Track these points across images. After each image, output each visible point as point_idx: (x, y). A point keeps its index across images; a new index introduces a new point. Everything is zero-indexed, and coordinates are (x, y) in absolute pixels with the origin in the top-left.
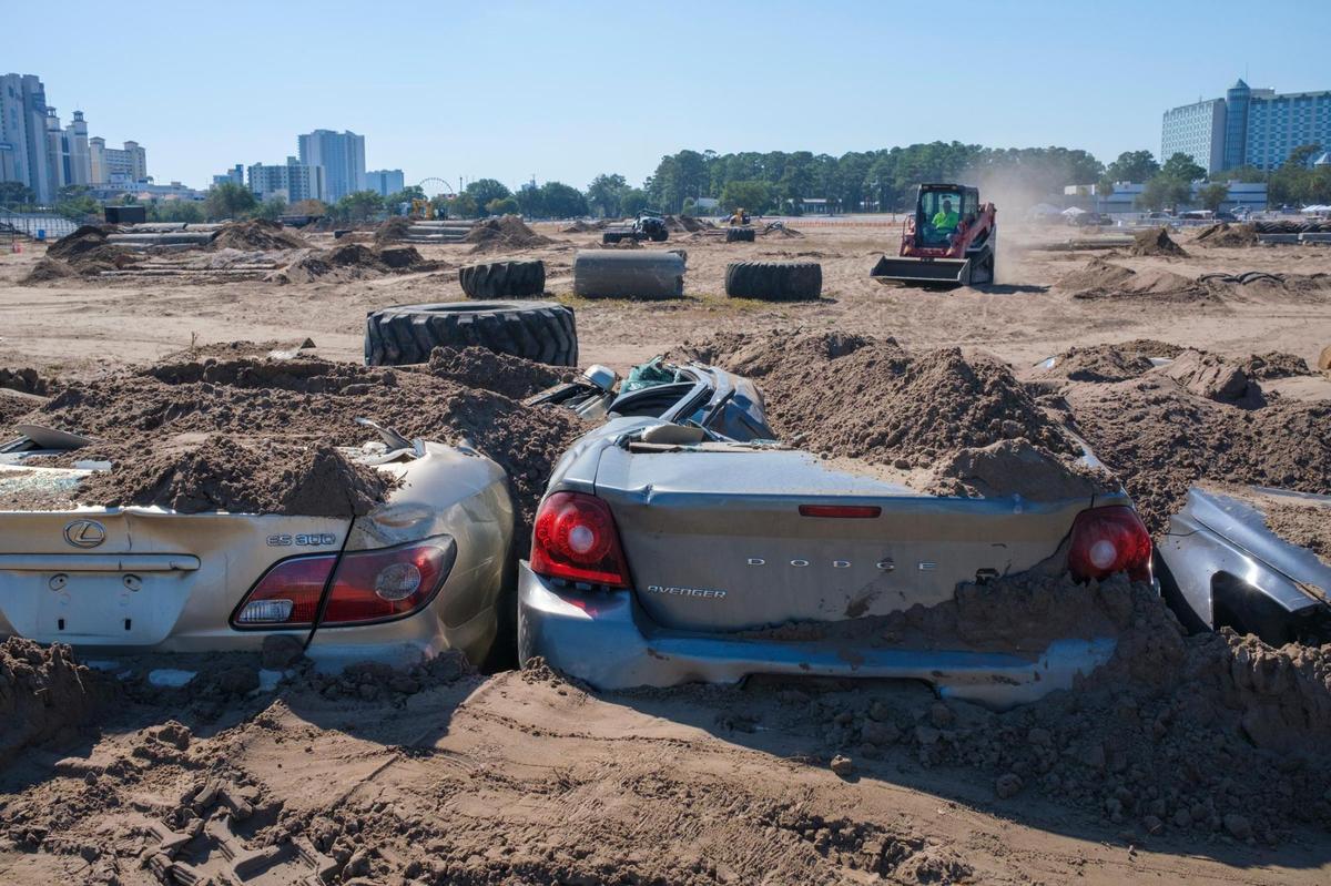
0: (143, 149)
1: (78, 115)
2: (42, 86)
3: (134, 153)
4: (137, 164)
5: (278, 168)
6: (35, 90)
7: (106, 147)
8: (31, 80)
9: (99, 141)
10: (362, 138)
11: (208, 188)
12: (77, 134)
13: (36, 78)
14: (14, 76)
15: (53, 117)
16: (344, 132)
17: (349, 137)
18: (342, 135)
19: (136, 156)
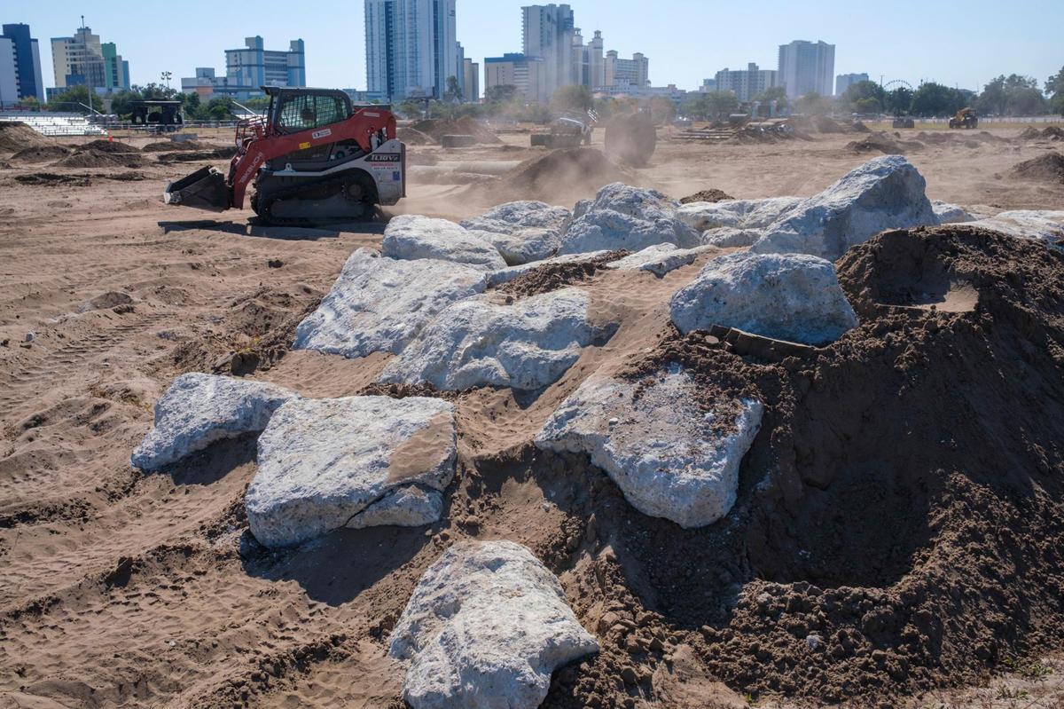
0: (647, 59)
1: (598, 33)
2: (572, 12)
3: (640, 62)
4: (641, 71)
5: (740, 72)
6: (566, 15)
7: (618, 58)
8: (565, 7)
9: (613, 54)
10: (833, 46)
11: (698, 89)
12: (595, 48)
13: (569, 6)
14: (552, 6)
15: (579, 35)
16: (816, 42)
17: (820, 47)
18: (816, 45)
19: (641, 64)
